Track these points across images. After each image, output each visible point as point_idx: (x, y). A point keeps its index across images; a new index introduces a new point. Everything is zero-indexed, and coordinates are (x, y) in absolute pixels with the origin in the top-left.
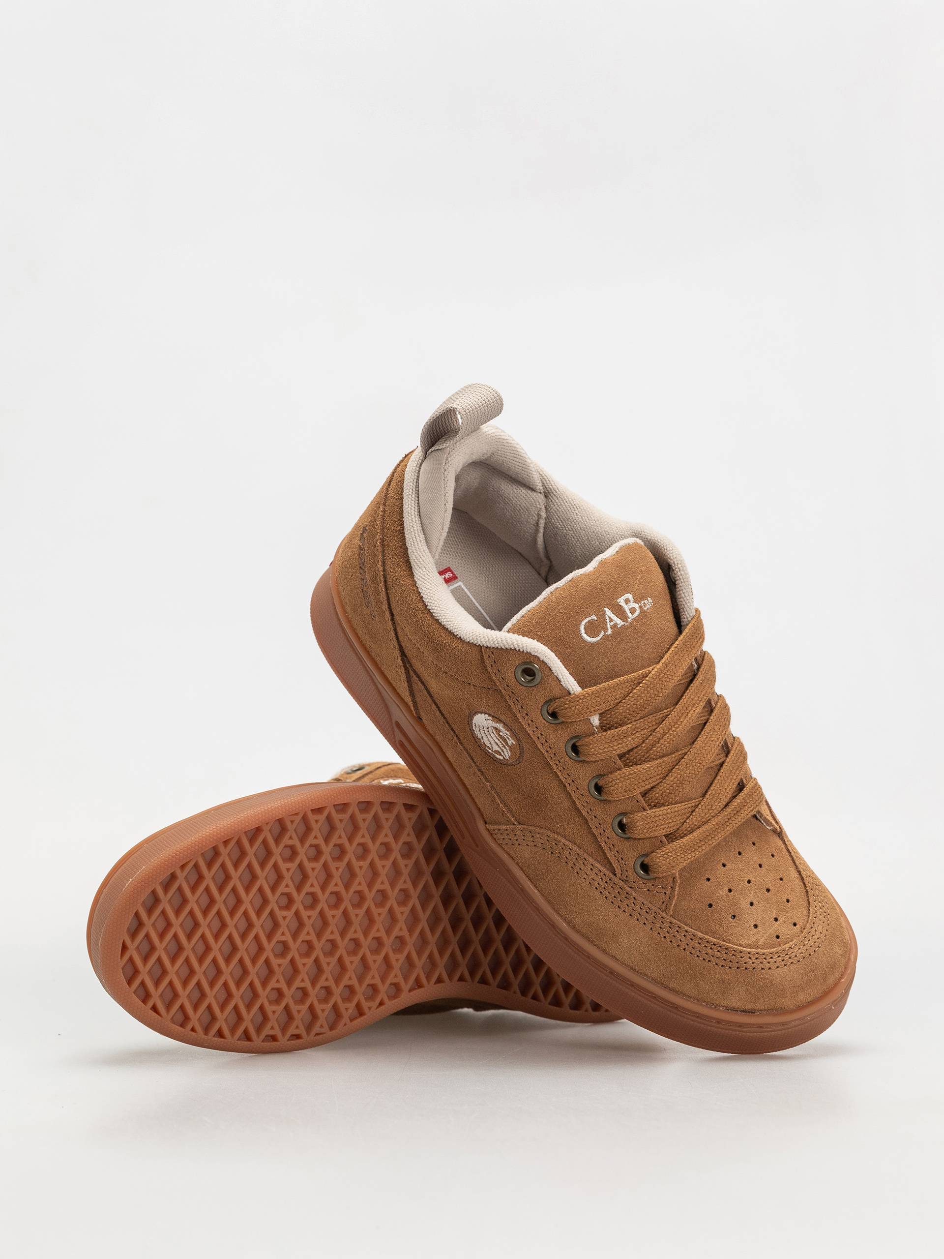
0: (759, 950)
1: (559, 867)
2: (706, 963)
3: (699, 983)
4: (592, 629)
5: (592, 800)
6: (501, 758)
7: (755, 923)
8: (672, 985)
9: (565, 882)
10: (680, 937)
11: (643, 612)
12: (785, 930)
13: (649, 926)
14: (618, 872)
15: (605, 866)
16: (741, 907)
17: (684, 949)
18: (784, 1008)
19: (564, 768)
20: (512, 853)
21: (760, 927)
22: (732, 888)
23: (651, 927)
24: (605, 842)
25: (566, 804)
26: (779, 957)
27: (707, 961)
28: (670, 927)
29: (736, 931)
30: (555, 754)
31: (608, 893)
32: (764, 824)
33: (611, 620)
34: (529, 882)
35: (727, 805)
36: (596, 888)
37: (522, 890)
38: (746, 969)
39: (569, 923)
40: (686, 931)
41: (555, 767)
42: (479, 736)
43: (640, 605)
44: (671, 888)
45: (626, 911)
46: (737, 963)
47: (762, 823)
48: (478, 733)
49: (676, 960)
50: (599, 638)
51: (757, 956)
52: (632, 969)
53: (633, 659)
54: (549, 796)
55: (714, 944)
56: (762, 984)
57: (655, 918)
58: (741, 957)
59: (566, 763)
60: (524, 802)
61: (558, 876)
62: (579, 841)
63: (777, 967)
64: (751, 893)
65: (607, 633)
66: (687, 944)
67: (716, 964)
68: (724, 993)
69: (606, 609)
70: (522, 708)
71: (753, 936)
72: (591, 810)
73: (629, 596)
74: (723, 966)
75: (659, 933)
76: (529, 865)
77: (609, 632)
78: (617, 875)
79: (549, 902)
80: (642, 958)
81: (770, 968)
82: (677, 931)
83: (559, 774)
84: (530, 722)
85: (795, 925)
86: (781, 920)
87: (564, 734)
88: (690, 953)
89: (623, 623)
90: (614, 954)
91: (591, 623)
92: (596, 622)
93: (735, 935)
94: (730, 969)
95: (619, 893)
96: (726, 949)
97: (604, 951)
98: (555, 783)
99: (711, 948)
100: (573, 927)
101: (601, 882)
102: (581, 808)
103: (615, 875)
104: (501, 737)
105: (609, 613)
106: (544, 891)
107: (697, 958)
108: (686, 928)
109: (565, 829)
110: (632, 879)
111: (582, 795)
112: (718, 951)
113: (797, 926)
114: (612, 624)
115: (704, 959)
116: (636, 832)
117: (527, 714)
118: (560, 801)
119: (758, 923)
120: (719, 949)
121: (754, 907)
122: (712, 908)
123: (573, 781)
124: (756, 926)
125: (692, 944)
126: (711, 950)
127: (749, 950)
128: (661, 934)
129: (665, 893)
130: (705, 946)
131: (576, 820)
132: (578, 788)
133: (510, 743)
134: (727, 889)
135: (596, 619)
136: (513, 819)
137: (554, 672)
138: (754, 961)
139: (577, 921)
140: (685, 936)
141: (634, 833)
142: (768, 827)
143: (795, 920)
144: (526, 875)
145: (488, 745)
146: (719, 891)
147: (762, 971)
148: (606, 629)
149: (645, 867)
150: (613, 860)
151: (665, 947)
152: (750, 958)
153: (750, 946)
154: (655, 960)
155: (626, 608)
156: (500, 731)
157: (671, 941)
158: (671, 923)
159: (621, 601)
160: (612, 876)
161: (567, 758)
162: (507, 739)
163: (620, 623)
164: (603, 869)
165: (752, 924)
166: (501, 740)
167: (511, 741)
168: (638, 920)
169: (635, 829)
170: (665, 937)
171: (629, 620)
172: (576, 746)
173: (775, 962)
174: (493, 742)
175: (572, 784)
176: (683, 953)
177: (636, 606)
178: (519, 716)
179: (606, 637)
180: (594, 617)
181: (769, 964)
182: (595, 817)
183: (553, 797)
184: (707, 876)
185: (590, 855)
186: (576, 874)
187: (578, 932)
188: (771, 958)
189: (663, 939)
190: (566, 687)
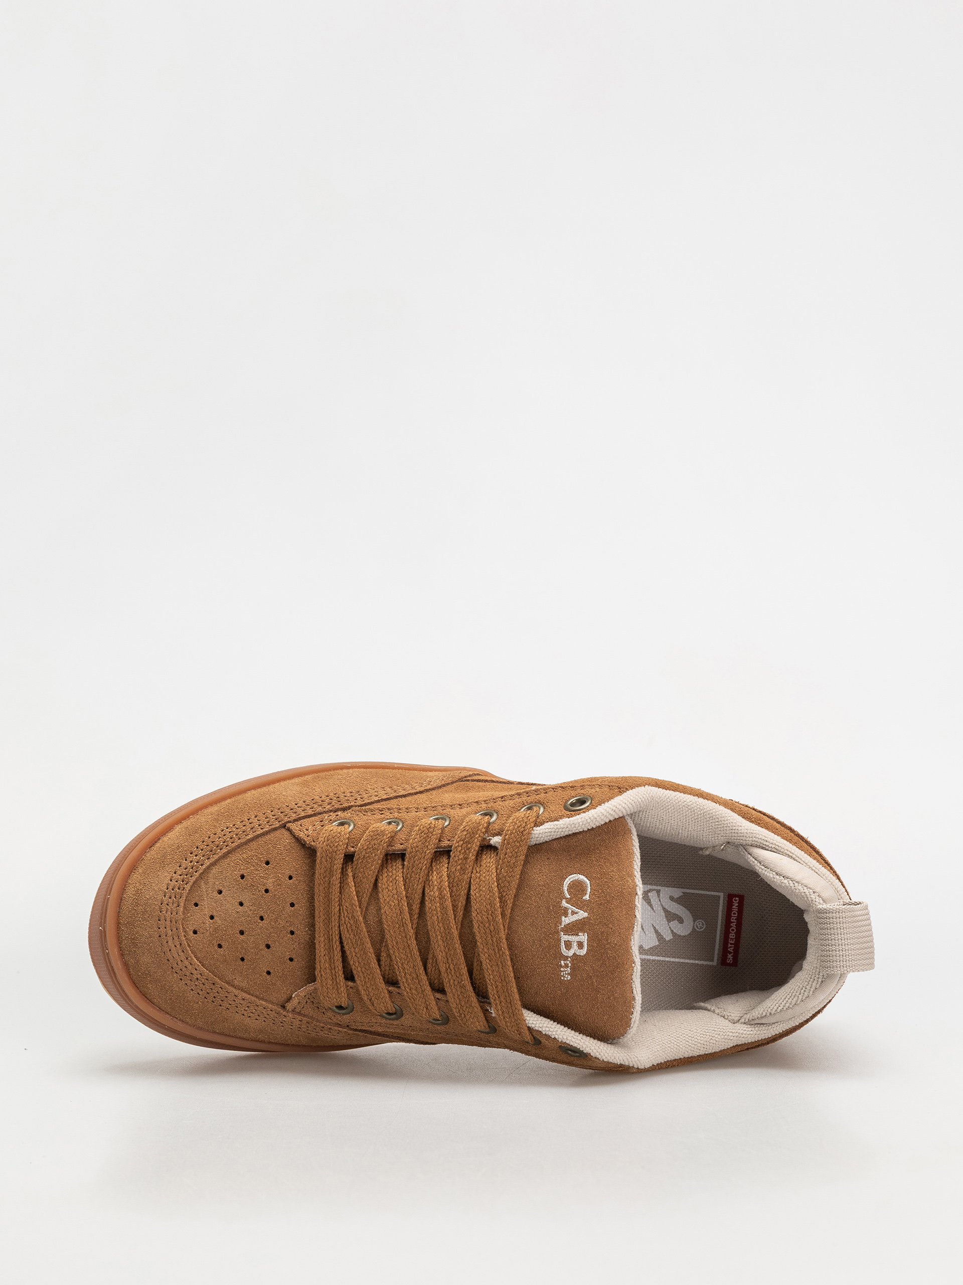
4: (577, 888)
7: (223, 893)
11: (561, 958)
12: (197, 918)
16: (246, 891)
21: (216, 895)
33: (573, 913)
35: (341, 942)
43: (569, 959)
50: (565, 888)
64: (251, 911)
65: (565, 900)
73: (583, 952)
77: (564, 904)
85: (195, 932)
86: (208, 922)
89: (563, 924)
91: (583, 891)
92: (581, 896)
105: (582, 914)
113: (192, 932)
114: (570, 911)
119: (221, 896)
121: (237, 904)
124: (220, 892)
135: (584, 898)
148: (569, 901)
155: (574, 939)
159: (583, 937)
163: (566, 921)
165: (224, 890)
171: (562, 933)
177: (570, 953)
179: (561, 896)
180: (587, 897)
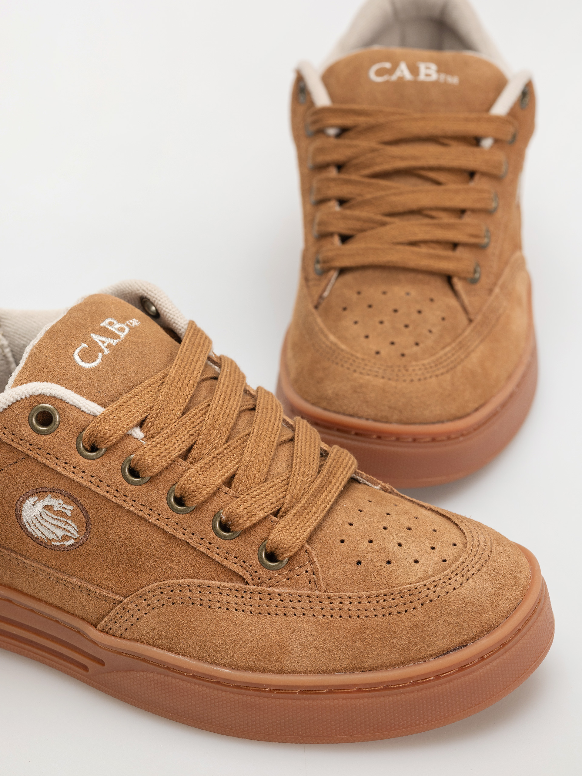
0: (433, 578)
1: (188, 613)
2: (388, 617)
3: (393, 643)
4: (87, 356)
5: (179, 517)
6: (72, 542)
7: (414, 559)
8: (369, 663)
9: (203, 626)
10: (347, 607)
11: (131, 328)
12: (449, 553)
13: (309, 614)
14: (248, 578)
15: (231, 581)
16: (391, 550)
17: (358, 617)
18: (494, 625)
19: (134, 501)
20: (136, 635)
21: (421, 560)
22: (371, 538)
23: (312, 614)
24: (218, 554)
25: (158, 539)
26: (456, 574)
27: (388, 615)
28: (331, 603)
29: (400, 573)
30: (117, 491)
31: (250, 607)
32: (370, 484)
33: (103, 342)
34: (169, 654)
36: (236, 610)
37: (168, 668)
38: (431, 601)
39: (230, 666)
40: (350, 598)
41: (124, 504)
42: (39, 535)
43: (126, 324)
44: (309, 562)
45: (278, 612)
46: (419, 599)
47: (368, 485)
48: (36, 531)
49: (357, 633)
50: (98, 361)
51: (435, 584)
52: (320, 672)
53: (146, 367)
54: (137, 543)
55: (385, 595)
56: (455, 608)
57: (311, 602)
58: (420, 593)
59: (133, 493)
60: (118, 572)
61: (192, 623)
62: (192, 572)
63: (461, 585)
64: (393, 536)
65: (105, 354)
66: (359, 610)
67: (399, 613)
68: (424, 638)
69: (92, 335)
70: (58, 459)
71: (419, 571)
72: (185, 529)
73: (110, 320)
74: (406, 611)
75: (324, 616)
76: (159, 635)
77: (107, 352)
78: (249, 582)
79: (199, 659)
80: (322, 652)
81: (454, 589)
82: (341, 603)
83: (132, 509)
84: (73, 469)
85: (455, 545)
86: (438, 546)
87: (114, 462)
88: (366, 617)
89: (117, 341)
90: (292, 668)
91: (83, 351)
92: (89, 348)
93: (401, 577)
94: (415, 611)
95: (260, 599)
96: (400, 593)
97: (281, 672)
98: (135, 523)
99: (384, 601)
100: (238, 668)
101: (237, 600)
102: (174, 533)
103: (247, 583)
104: (57, 513)
105: (97, 338)
106: (188, 650)
107: (376, 618)
108: (348, 594)
109: (171, 568)
110: (265, 577)
111: (168, 519)
112: (393, 599)
113: (458, 545)
114: (106, 345)
115: (384, 615)
116: (241, 521)
117: (66, 463)
118: (150, 540)
119: (417, 557)
120: (393, 596)
121: (404, 545)
122: (363, 564)
123: (151, 510)
124: (416, 561)
125: (362, 607)
126: (385, 603)
127: (422, 583)
128: (325, 614)
129: (307, 572)
130: (378, 602)
131: (177, 550)
132: (159, 515)
133: (69, 513)
134: (367, 541)
135: (87, 346)
136: (117, 597)
137: (68, 401)
138: (434, 589)
139: (238, 657)
140: (351, 603)
141: (240, 524)
142: (376, 487)
143: (453, 541)
144: (162, 649)
145: (51, 536)
146: (360, 546)
147: (448, 594)
148: (102, 351)
149: (272, 557)
150: (236, 568)
151: (337, 626)
152: (428, 589)
153: (421, 580)
154: (336, 646)
155: (113, 329)
156: (52, 506)
157: (341, 617)
158: (329, 598)
159: (104, 325)
160: (245, 586)
161: (132, 487)
162: (64, 510)
163: (114, 342)
164: (231, 585)
165: (412, 560)
166: (59, 518)
167: (69, 509)
168: (295, 615)
169: (238, 519)
170: (332, 616)
171: (122, 337)
172: (133, 469)
173: (456, 580)
174: (53, 529)
175: (151, 513)
176: (359, 621)
178: (58, 469)
179: (105, 358)
180: (84, 345)
181: (451, 586)
182: (193, 534)
183: (140, 540)
184: (339, 539)
185: (212, 578)
186: (208, 609)
187: (244, 669)
188: (450, 579)
189: (331, 619)
190: (89, 412)
